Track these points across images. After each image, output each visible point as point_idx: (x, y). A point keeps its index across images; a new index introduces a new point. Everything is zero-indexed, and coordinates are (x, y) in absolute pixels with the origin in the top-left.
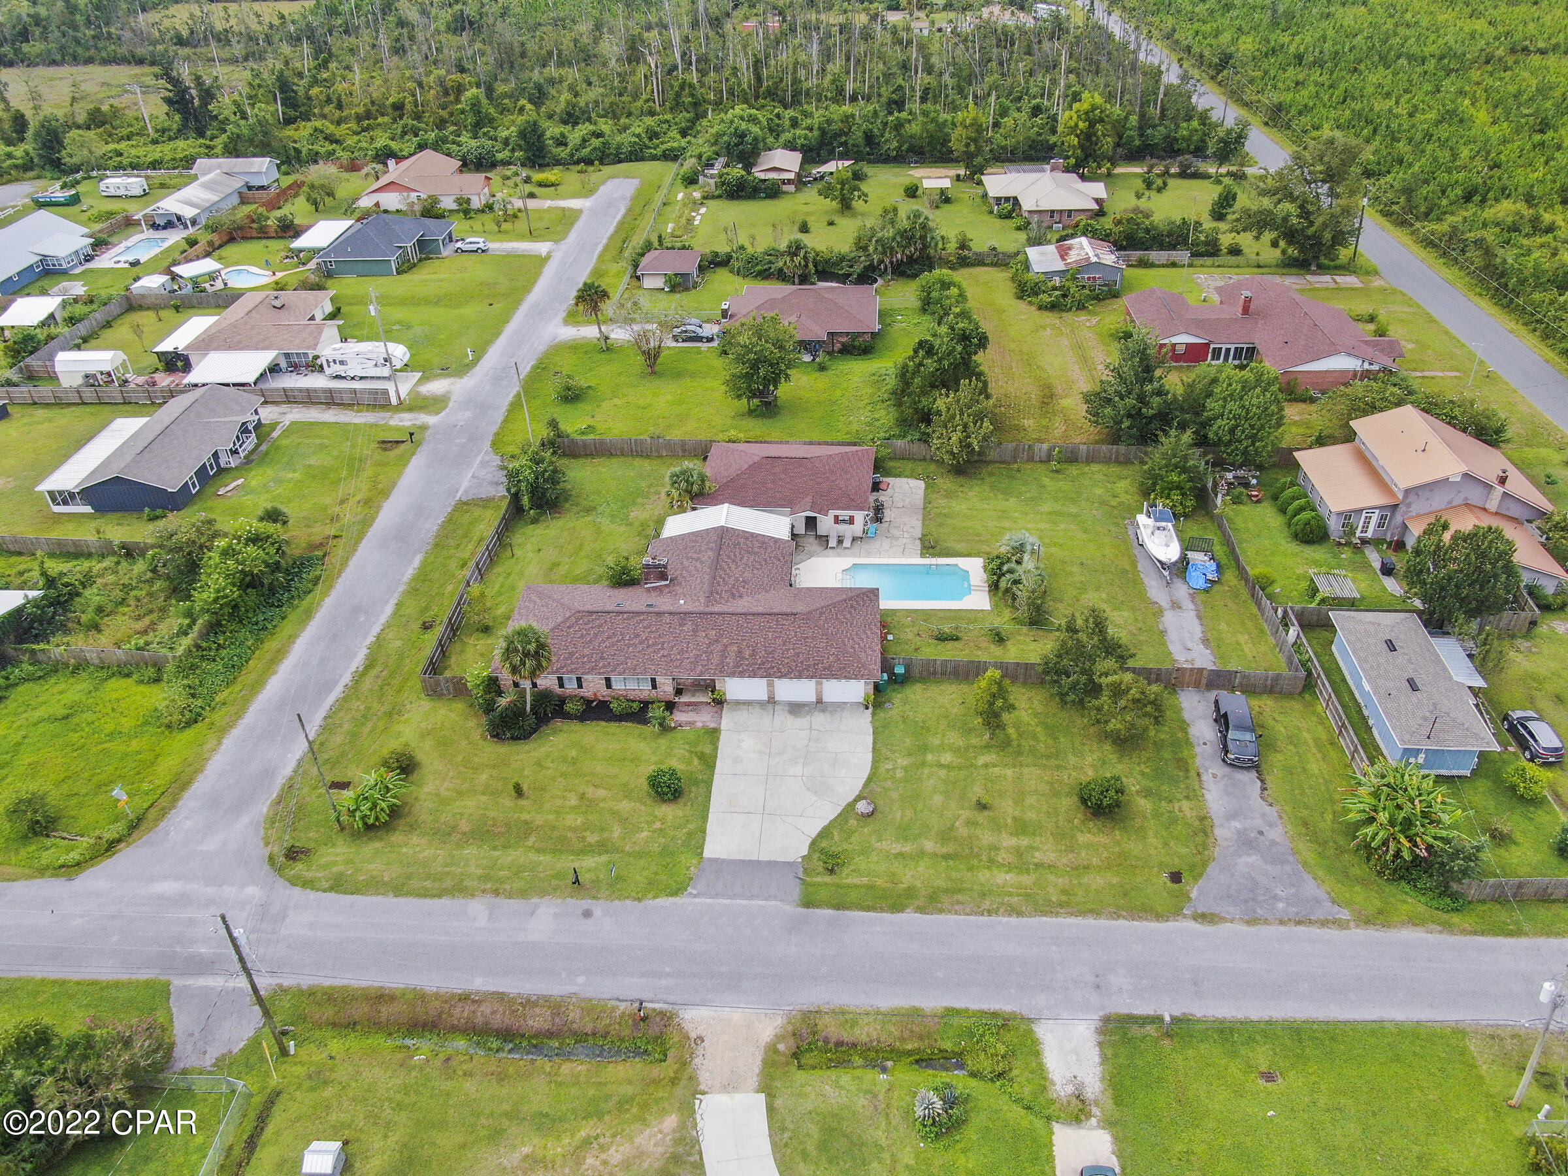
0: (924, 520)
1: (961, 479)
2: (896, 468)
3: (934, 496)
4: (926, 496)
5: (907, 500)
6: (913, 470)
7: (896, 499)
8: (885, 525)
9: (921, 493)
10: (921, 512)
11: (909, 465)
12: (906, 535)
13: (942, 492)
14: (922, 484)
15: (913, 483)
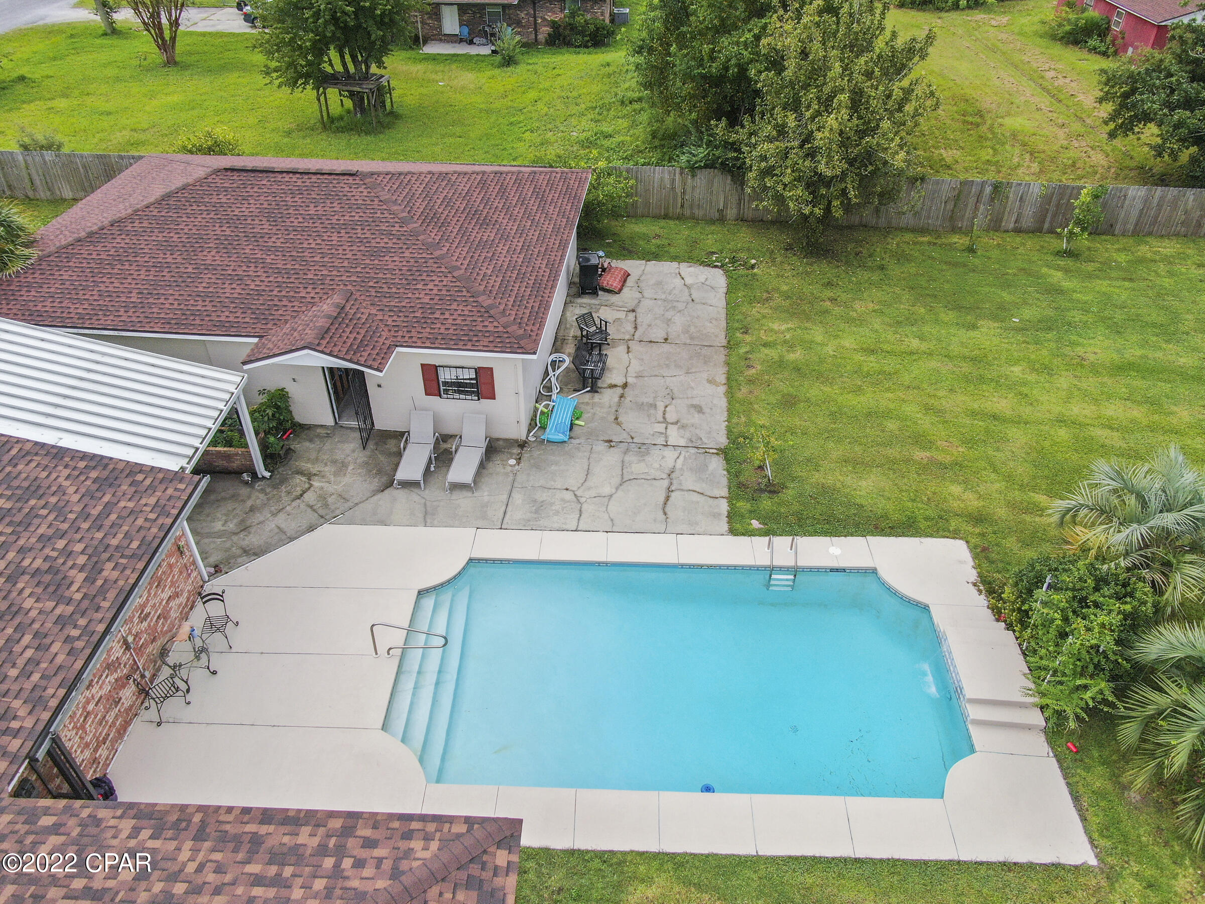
0: (731, 384)
1: (823, 269)
2: (647, 238)
3: (756, 310)
4: (731, 308)
5: (679, 321)
6: (694, 243)
7: (644, 319)
8: (608, 398)
9: (717, 300)
10: (721, 357)
11: (681, 233)
12: (675, 436)
13: (778, 300)
14: (718, 279)
15: (694, 274)
